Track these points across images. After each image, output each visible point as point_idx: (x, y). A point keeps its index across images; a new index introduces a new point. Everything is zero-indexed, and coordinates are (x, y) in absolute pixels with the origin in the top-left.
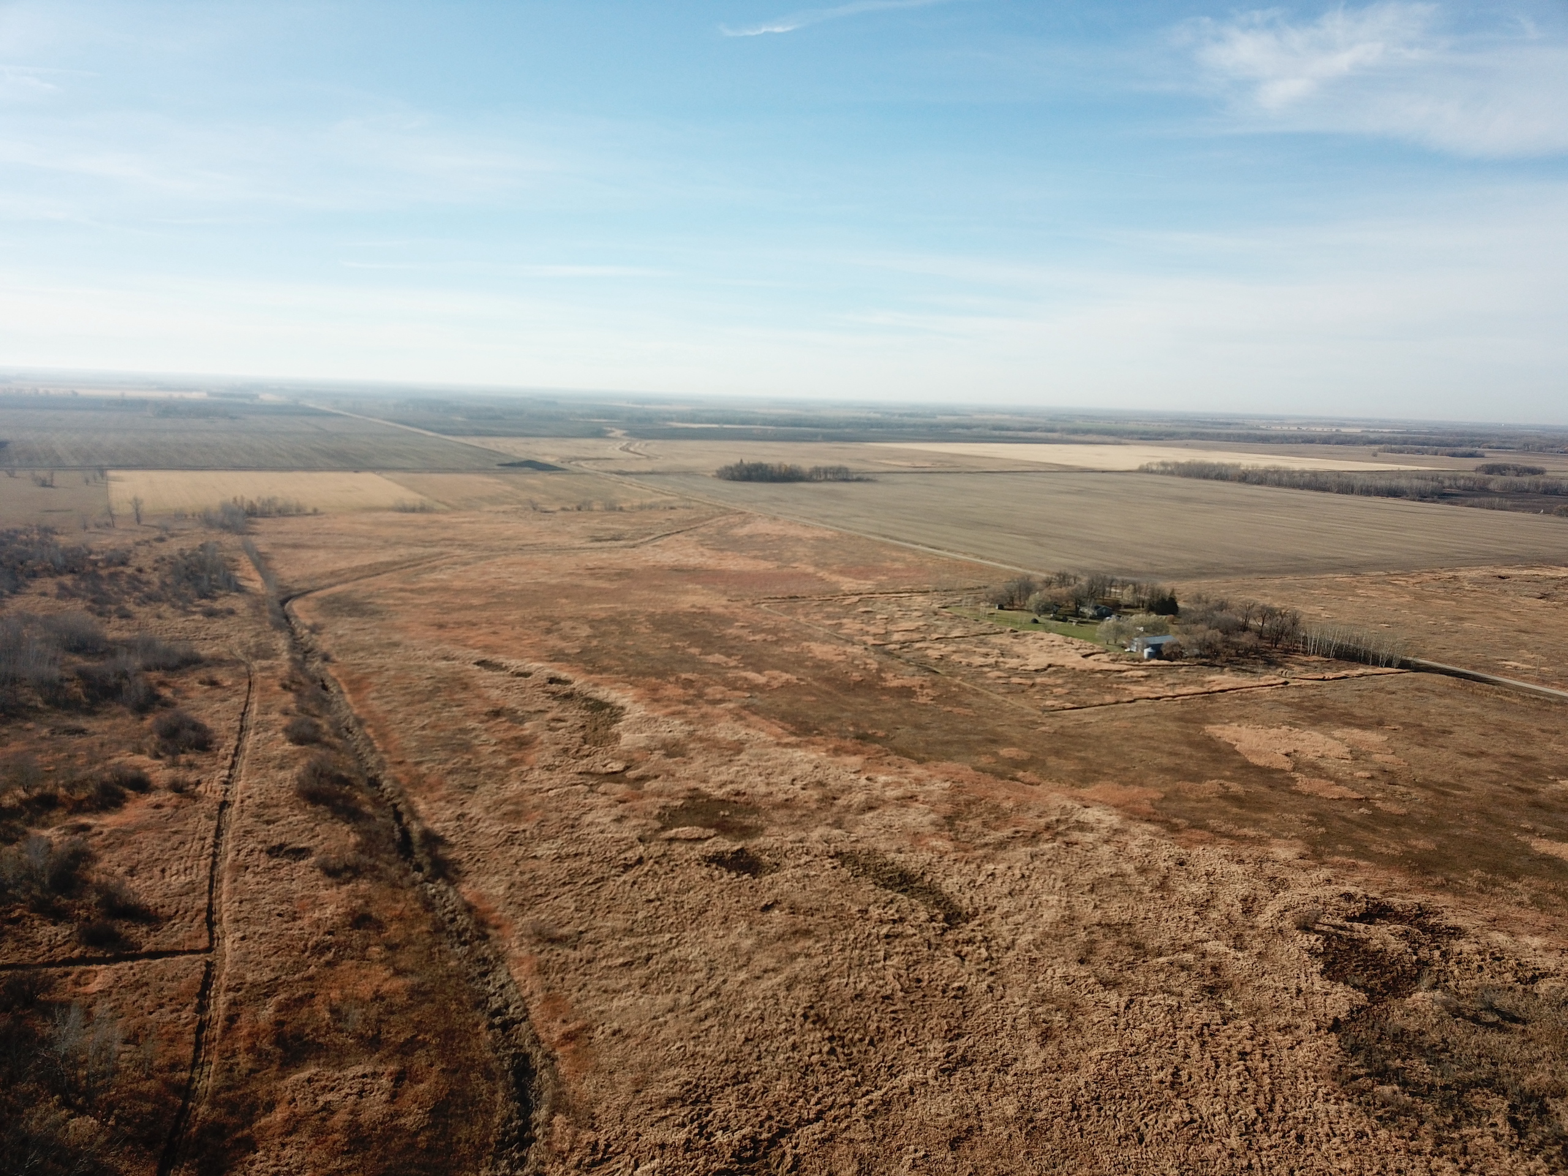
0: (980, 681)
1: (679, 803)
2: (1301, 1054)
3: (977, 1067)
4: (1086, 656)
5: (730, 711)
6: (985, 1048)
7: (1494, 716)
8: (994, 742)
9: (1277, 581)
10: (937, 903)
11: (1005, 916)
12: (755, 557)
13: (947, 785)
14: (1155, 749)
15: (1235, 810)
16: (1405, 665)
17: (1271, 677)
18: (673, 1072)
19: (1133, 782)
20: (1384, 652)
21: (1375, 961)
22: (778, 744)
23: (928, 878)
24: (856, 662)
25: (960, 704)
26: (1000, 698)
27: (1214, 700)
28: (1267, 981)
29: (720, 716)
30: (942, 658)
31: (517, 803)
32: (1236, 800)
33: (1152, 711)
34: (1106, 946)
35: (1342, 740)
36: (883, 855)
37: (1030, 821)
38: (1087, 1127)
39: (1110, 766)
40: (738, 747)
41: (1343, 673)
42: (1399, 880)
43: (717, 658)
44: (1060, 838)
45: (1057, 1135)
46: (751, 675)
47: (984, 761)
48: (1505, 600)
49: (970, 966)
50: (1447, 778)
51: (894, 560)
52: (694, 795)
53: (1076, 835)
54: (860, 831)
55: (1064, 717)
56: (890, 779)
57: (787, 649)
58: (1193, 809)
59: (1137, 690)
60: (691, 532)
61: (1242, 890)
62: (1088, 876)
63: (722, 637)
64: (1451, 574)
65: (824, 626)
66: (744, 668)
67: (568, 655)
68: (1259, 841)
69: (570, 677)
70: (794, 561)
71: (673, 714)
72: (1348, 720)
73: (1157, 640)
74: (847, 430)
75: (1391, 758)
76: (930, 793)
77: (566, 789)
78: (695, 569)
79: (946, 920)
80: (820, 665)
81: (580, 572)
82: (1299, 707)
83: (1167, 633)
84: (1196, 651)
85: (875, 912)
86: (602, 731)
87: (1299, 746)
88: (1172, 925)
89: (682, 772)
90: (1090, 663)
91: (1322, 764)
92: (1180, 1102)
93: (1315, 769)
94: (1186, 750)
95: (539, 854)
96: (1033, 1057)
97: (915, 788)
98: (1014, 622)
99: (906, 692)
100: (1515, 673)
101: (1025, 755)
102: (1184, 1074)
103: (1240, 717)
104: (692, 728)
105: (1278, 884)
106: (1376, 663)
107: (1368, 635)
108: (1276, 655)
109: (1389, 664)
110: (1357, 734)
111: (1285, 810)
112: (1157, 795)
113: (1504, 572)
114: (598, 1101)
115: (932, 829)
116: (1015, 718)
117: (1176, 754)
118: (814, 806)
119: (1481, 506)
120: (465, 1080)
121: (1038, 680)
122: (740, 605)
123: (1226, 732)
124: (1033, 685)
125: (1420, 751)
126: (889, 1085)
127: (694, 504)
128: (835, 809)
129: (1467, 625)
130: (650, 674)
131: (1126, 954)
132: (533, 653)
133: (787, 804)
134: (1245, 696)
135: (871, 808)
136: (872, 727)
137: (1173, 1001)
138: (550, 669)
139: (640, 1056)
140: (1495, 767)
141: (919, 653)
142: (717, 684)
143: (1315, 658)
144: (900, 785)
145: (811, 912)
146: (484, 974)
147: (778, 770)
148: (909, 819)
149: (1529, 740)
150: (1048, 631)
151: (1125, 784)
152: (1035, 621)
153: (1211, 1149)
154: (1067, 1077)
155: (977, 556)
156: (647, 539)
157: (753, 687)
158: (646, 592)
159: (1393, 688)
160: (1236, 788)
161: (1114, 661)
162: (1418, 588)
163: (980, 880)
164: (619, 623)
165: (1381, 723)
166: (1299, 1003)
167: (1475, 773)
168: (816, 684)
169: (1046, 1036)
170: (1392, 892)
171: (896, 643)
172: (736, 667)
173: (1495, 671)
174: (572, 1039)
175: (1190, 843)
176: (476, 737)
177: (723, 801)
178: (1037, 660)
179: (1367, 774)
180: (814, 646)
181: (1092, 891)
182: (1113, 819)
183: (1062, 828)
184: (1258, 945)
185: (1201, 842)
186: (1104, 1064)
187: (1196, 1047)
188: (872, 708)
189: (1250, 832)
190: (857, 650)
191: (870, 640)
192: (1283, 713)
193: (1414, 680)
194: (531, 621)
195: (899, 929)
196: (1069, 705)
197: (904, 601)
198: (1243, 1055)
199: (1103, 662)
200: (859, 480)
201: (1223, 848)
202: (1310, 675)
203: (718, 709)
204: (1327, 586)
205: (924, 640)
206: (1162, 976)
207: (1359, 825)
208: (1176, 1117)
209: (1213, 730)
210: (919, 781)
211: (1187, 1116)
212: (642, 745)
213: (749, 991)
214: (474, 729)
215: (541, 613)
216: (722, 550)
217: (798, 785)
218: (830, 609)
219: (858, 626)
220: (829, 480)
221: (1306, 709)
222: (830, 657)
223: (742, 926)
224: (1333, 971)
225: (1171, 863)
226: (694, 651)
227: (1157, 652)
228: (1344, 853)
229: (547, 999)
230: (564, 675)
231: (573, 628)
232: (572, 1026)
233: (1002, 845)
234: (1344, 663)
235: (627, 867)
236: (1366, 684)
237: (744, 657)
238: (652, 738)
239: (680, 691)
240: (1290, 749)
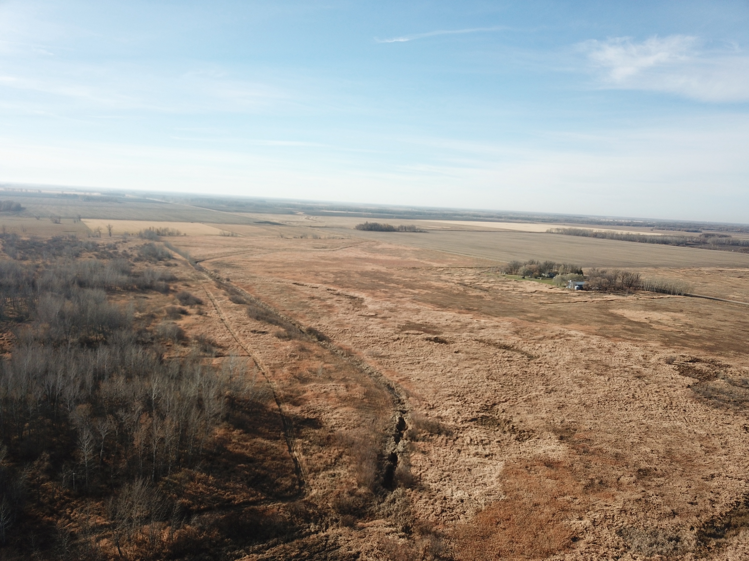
0: (509, 294)
4: (551, 289)
5: (408, 300)
7: (728, 311)
8: (523, 312)
12: (389, 255)
14: (591, 315)
16: (686, 295)
17: (631, 297)
19: (585, 324)
20: (678, 291)
22: (434, 310)
23: (515, 347)
24: (454, 288)
26: (520, 300)
27: (610, 303)
29: (405, 302)
30: (489, 288)
31: (340, 322)
32: (629, 330)
33: (584, 305)
35: (667, 315)
39: (574, 319)
40: (418, 311)
41: (661, 297)
43: (392, 285)
44: (563, 338)
46: (411, 290)
47: (522, 317)
49: (543, 369)
50: (713, 327)
53: (569, 338)
55: (550, 306)
56: (486, 321)
57: (421, 283)
58: (613, 332)
59: (576, 299)
60: (356, 247)
63: (391, 279)
64: (698, 269)
66: (407, 288)
67: (330, 282)
68: (643, 341)
69: (335, 288)
70: (408, 257)
71: (385, 300)
72: (667, 310)
73: (580, 283)
75: (689, 320)
76: (504, 325)
77: (356, 319)
78: (365, 258)
79: (528, 357)
80: (439, 289)
82: (646, 305)
83: (582, 281)
84: (597, 288)
86: (359, 304)
87: (650, 316)
90: (552, 291)
91: (661, 321)
93: (659, 323)
94: (604, 316)
97: (498, 324)
98: (515, 278)
99: (479, 297)
100: (733, 299)
101: (538, 316)
103: (622, 308)
104: (395, 305)
105: (654, 352)
106: (674, 294)
108: (631, 290)
109: (680, 294)
110: (673, 314)
111: (650, 333)
112: (597, 328)
113: (721, 269)
116: (529, 305)
117: (600, 317)
118: (459, 327)
119: (706, 248)
121: (534, 295)
122: (392, 270)
123: (618, 312)
124: (532, 296)
125: (700, 319)
128: (468, 328)
131: (602, 368)
133: (448, 326)
134: (623, 303)
135: (483, 328)
136: (470, 306)
141: (479, 286)
142: (398, 292)
143: (648, 291)
144: (491, 323)
145: (474, 354)
148: (500, 332)
150: (531, 281)
151: (583, 325)
152: (524, 278)
156: (338, 248)
157: (414, 294)
159: (684, 301)
160: (628, 327)
161: (562, 290)
165: (681, 311)
166: (674, 381)
167: (725, 326)
168: (440, 294)
171: (468, 282)
173: (724, 298)
175: (615, 341)
176: (310, 304)
178: (531, 289)
179: (680, 325)
183: (562, 336)
184: (653, 367)
185: (620, 341)
189: (638, 339)
191: (456, 282)
192: (640, 307)
193: (691, 299)
196: (549, 302)
198: (657, 392)
199: (559, 290)
201: (629, 343)
202: (648, 297)
203: (403, 300)
205: (478, 282)
207: (681, 338)
209: (612, 311)
212: (378, 308)
214: (307, 302)
217: (449, 322)
219: (448, 277)
220: (407, 232)
221: (649, 306)
222: (441, 286)
223: (450, 356)
227: (581, 287)
229: (387, 371)
230: (332, 288)
231: (326, 275)
232: (401, 378)
233: (540, 339)
234: (660, 293)
236: (672, 300)
237: (404, 285)
238: (381, 307)
239: (384, 294)
240: (647, 317)
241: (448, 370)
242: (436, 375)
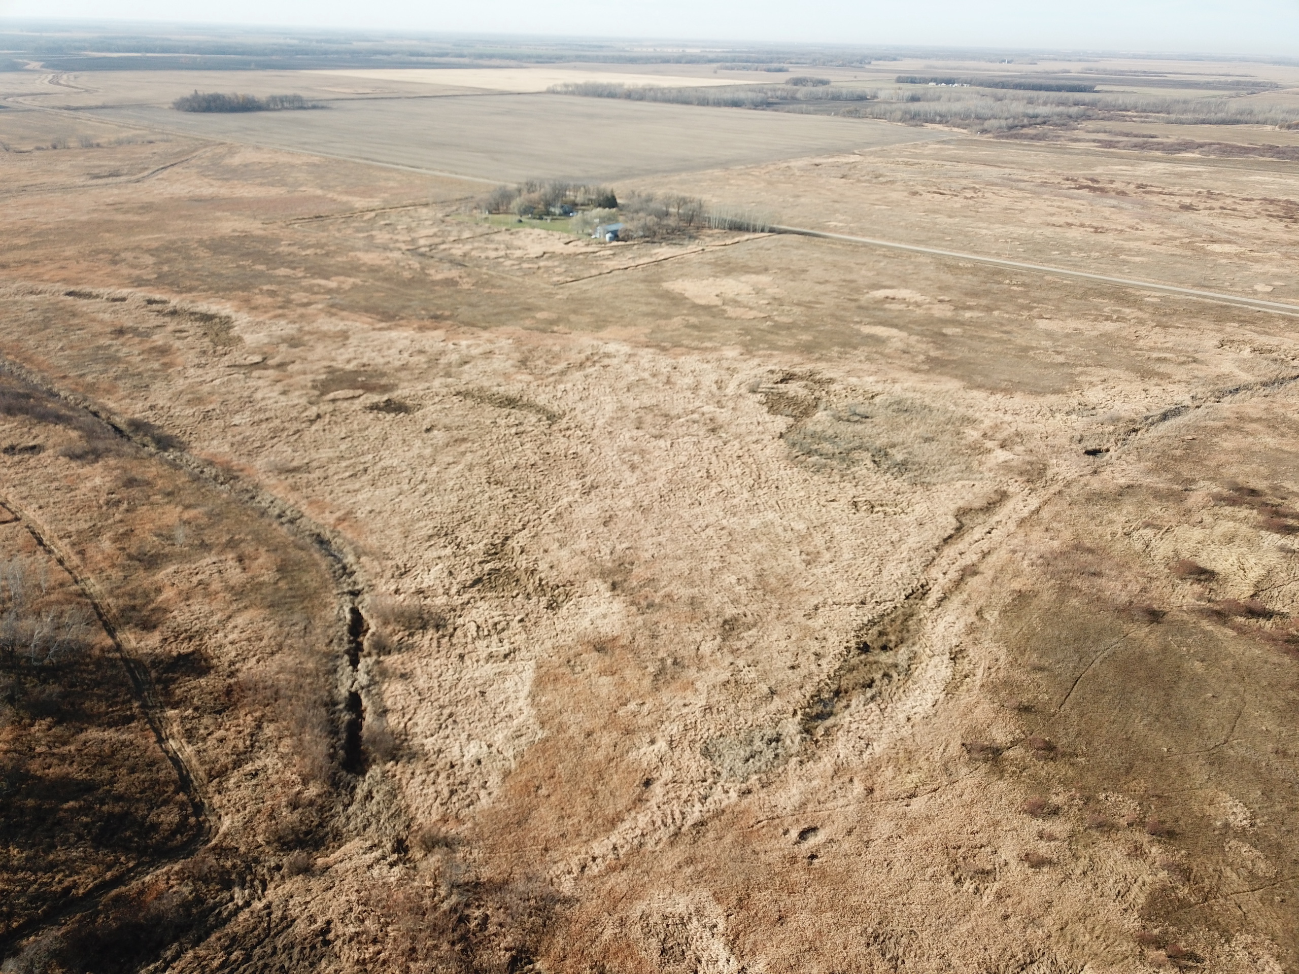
0: (501, 269)
1: (324, 377)
2: (768, 451)
3: (602, 489)
4: (567, 243)
5: (321, 310)
6: (602, 479)
7: (829, 258)
8: (529, 309)
9: (677, 178)
10: (538, 411)
11: (584, 412)
13: (511, 341)
14: (636, 302)
15: (696, 333)
16: (772, 231)
17: (693, 246)
18: (422, 524)
19: (629, 324)
20: (760, 223)
21: (793, 402)
22: (374, 329)
23: (525, 399)
24: (402, 264)
25: (493, 286)
26: (520, 280)
27: (662, 266)
28: (740, 421)
29: (316, 315)
30: (465, 255)
31: (192, 393)
33: (625, 277)
34: (649, 418)
35: (747, 282)
36: (489, 390)
37: (575, 357)
39: (612, 316)
40: (344, 336)
41: (736, 240)
42: (797, 359)
43: (283, 271)
44: (597, 365)
45: (657, 510)
46: (322, 282)
47: (528, 323)
48: (822, 181)
49: (574, 442)
50: (810, 298)
51: (387, 179)
53: (606, 361)
54: (465, 378)
55: (569, 288)
56: (469, 342)
57: (339, 259)
58: (672, 336)
59: (612, 264)
60: (185, 164)
61: (714, 377)
62: (623, 384)
63: (277, 254)
64: (785, 165)
65: (359, 238)
66: (312, 277)
67: (148, 280)
68: (714, 349)
69: (164, 297)
70: (301, 185)
71: (275, 317)
72: (746, 269)
74: (274, 57)
75: (777, 290)
76: (501, 348)
77: (226, 378)
78: (212, 199)
79: (548, 419)
80: (374, 270)
81: (102, 208)
82: (715, 264)
83: (617, 221)
84: (641, 233)
85: (502, 422)
86: (223, 335)
87: (723, 289)
88: (682, 401)
89: (311, 356)
90: (571, 249)
91: (739, 298)
92: (714, 484)
93: (736, 303)
94: (656, 300)
95: (237, 422)
96: (631, 479)
97: (491, 347)
98: (506, 224)
99: (450, 283)
100: (835, 229)
101: (554, 316)
102: (712, 472)
103: (682, 275)
104: (297, 326)
105: (732, 371)
106: (755, 231)
107: (747, 211)
108: (692, 231)
109: (762, 231)
110: (754, 278)
111: (725, 329)
112: (648, 331)
113: (817, 161)
114: (384, 546)
115: (515, 370)
116: (537, 292)
118: (425, 366)
119: (794, 112)
120: (285, 552)
121: (542, 264)
122: (275, 226)
123: (677, 286)
124: (539, 268)
125: (792, 284)
126: (555, 506)
127: (171, 137)
128: (441, 366)
129: (802, 200)
130: (235, 290)
131: (661, 421)
132: (113, 281)
133: (404, 367)
134: (682, 263)
135: (466, 363)
136: (438, 309)
137: (695, 439)
138: (142, 293)
139: (395, 520)
140: (835, 288)
141: (446, 253)
142: (296, 291)
143: (716, 231)
144: (479, 345)
145: (459, 428)
146: (253, 498)
147: (385, 346)
148: (496, 366)
149: (850, 270)
150: (533, 227)
151: (625, 326)
152: (520, 221)
153: (735, 501)
154: (652, 484)
155: (451, 172)
156: (146, 173)
157: (329, 291)
158: (180, 222)
159: (768, 246)
160: (693, 320)
161: (587, 245)
162: (767, 176)
163: (559, 394)
164: (175, 250)
165: (766, 270)
166: (760, 428)
167: (825, 294)
168: (378, 284)
169: (633, 468)
170: (795, 366)
171: (425, 246)
172: (305, 277)
173: (824, 229)
174: (344, 520)
176: (117, 351)
177: (356, 371)
178: (535, 250)
179: (766, 302)
180: (360, 254)
181: (628, 390)
182: (626, 349)
183: (596, 358)
184: (731, 404)
185: (682, 354)
186: (670, 475)
187: (714, 458)
188: (431, 296)
189: (708, 344)
190: (397, 255)
191: (404, 247)
192: (707, 270)
193: (779, 240)
194: (90, 255)
195: (521, 429)
196: (569, 279)
197: (412, 213)
198: (739, 457)
199: (580, 247)
200: (314, 107)
201: (696, 356)
203: (311, 310)
204: (712, 180)
205: (443, 243)
206: (685, 428)
207: (769, 332)
208: (714, 491)
209: (667, 285)
210: (490, 341)
211: (720, 489)
212: (266, 341)
213: (445, 476)
214: (110, 346)
215: (93, 247)
216: (227, 180)
217: (406, 355)
218: (356, 224)
219: (388, 236)
220: (287, 109)
221: (719, 265)
222: (378, 262)
223: (418, 443)
224: (773, 409)
225: (669, 369)
226: (261, 267)
227: (616, 237)
228: (764, 349)
229: (311, 503)
230: (157, 297)
231: (135, 258)
232: (338, 514)
233: (563, 373)
234: (735, 233)
236: (752, 245)
238: (270, 336)
239: (270, 300)
240: (718, 292)
241: (420, 478)
242: (400, 494)
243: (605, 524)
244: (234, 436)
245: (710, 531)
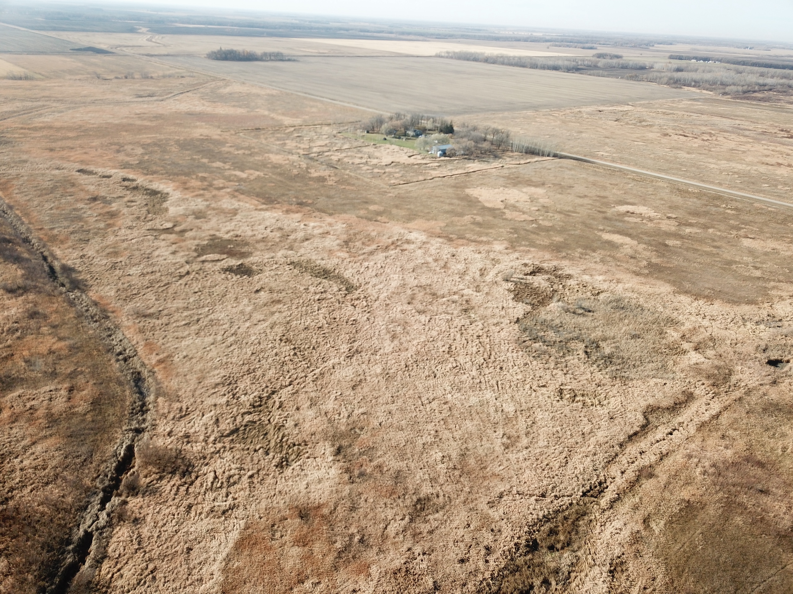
0: (358, 172)
1: (206, 242)
2: (502, 334)
3: (363, 354)
4: (410, 157)
5: (228, 193)
6: (366, 345)
7: (592, 179)
8: (366, 203)
9: (501, 115)
10: (342, 282)
11: (374, 286)
12: (234, 106)
13: (344, 225)
14: (442, 202)
15: (478, 229)
16: (555, 156)
17: (496, 164)
18: (217, 372)
19: (432, 219)
20: (547, 150)
21: (535, 292)
22: (256, 209)
23: (337, 271)
24: (295, 164)
25: (349, 184)
26: (369, 180)
27: (469, 177)
28: (489, 304)
29: (223, 196)
30: (339, 160)
31: (114, 248)
32: (479, 224)
33: (441, 183)
34: (420, 296)
35: (526, 193)
36: (314, 262)
37: (385, 241)
38: (412, 373)
39: (422, 212)
40: (235, 212)
41: (528, 161)
42: (547, 256)
43: (218, 164)
44: (398, 248)
45: (399, 378)
46: (238, 173)
47: (362, 213)
48: (601, 122)
49: (358, 310)
50: (570, 208)
51: (312, 107)
52: (213, 238)
53: (406, 246)
54: (302, 251)
55: (400, 188)
56: (316, 224)
57: (257, 158)
58: (459, 230)
59: (434, 173)
60: (195, 92)
61: (480, 265)
62: (411, 265)
63: (220, 152)
64: (578, 110)
65: (276, 145)
66: (234, 170)
67: (132, 165)
68: (488, 243)
69: (135, 177)
70: (257, 108)
71: (197, 196)
72: (529, 183)
73: (444, 147)
74: (280, 30)
75: (547, 200)
76: (336, 230)
77: (141, 238)
78: (200, 114)
79: (347, 289)
80: (275, 167)
81: (132, 116)
82: (508, 178)
83: (449, 143)
84: (462, 152)
85: (312, 289)
86: (157, 206)
87: (507, 197)
88: (449, 284)
89: (205, 226)
90: (412, 160)
91: (517, 205)
92: (452, 359)
93: (514, 208)
94: (456, 202)
95: (131, 273)
96: (388, 346)
97: (328, 228)
98: (375, 140)
99: (321, 179)
100: (602, 157)
101: (382, 209)
102: (453, 347)
103: (481, 184)
104: (208, 203)
105: (495, 261)
106: (543, 155)
107: (540, 142)
108: (499, 153)
109: (548, 156)
110: (533, 190)
111: (500, 228)
112: (443, 225)
113: (601, 108)
114: (180, 389)
115: (338, 248)
116: (377, 190)
117: (452, 204)
118: (278, 240)
119: (594, 75)
120: (107, 387)
121: (387, 170)
122: (228, 134)
123: (474, 192)
124: (385, 173)
125: (559, 196)
126: (323, 366)
127: (195, 74)
128: (289, 241)
129: (583, 135)
130: (182, 175)
131: (429, 298)
132: (110, 164)
133: (264, 240)
134: (484, 174)
135: (307, 239)
136: (305, 198)
137: (449, 317)
138: (123, 173)
139: (199, 367)
140: (590, 202)
141: (327, 158)
142: (219, 178)
143: (516, 153)
144: (321, 227)
145: (280, 291)
146: (110, 336)
147: (258, 223)
148: (326, 244)
149: (604, 188)
150: (391, 144)
151: (428, 220)
152: (385, 139)
153: (464, 377)
154: (403, 354)
155: (355, 104)
156: (170, 96)
157: (240, 180)
158: (172, 128)
159: (549, 167)
160: (479, 219)
161: (423, 158)
162: (563, 117)
163: (362, 270)
164: (159, 146)
165: (543, 184)
166: (503, 313)
167: (582, 205)
168: (274, 177)
169: (394, 337)
170: (544, 261)
171: (315, 153)
172: (229, 169)
173: (593, 157)
174: (162, 362)
175: (457, 246)
176: (85, 213)
177: (229, 240)
178: (386, 160)
179: (537, 208)
180: (271, 156)
181: (413, 271)
182: (423, 237)
183: (399, 243)
184: (486, 289)
185: (463, 245)
186: (419, 347)
187: (458, 335)
188: (304, 188)
189: (484, 239)
190: (295, 157)
191: (302, 152)
192: (501, 181)
193: (559, 163)
194: (107, 146)
195: (324, 296)
196: (402, 182)
197: (318, 130)
198: (479, 337)
199: (417, 159)
200: (289, 60)
201: (472, 247)
202: (513, 162)
203: (222, 192)
204: (524, 118)
205: (329, 151)
206: (444, 307)
207: (532, 232)
208: (450, 365)
209: (469, 191)
210: (330, 225)
211: (454, 365)
212: (181, 213)
213: (252, 331)
214: (82, 208)
215: (112, 141)
216: (214, 102)
217: (269, 230)
218: (279, 135)
219: (295, 144)
220: (272, 60)
221: (512, 179)
222: (281, 162)
223: (246, 301)
224: (517, 297)
225: (449, 256)
226: (205, 161)
227: (444, 154)
228: (525, 246)
229: (146, 345)
230: (131, 176)
231: (132, 149)
232: (161, 356)
233: (371, 253)
234: (529, 156)
235: (181, 277)
236: (538, 165)
237: (233, 163)
238: (186, 209)
239: (199, 183)
240: (503, 199)
243: (354, 388)
244: (123, 284)
245: (435, 405)
